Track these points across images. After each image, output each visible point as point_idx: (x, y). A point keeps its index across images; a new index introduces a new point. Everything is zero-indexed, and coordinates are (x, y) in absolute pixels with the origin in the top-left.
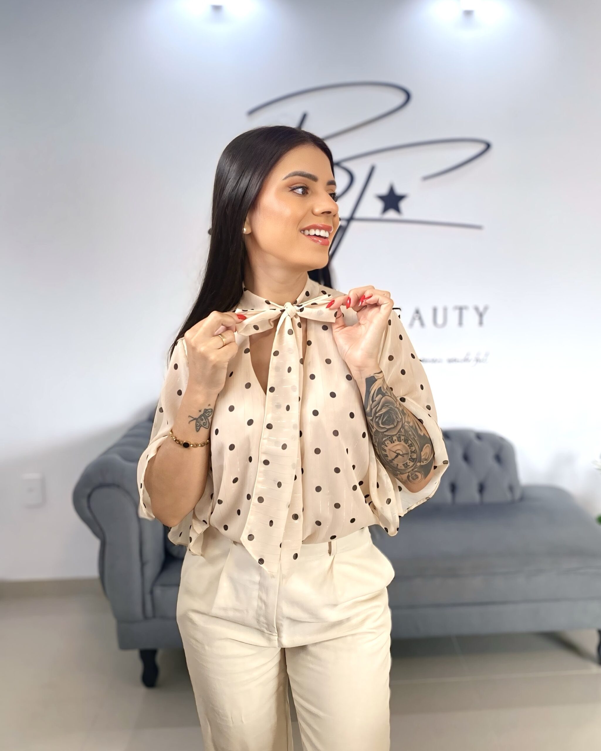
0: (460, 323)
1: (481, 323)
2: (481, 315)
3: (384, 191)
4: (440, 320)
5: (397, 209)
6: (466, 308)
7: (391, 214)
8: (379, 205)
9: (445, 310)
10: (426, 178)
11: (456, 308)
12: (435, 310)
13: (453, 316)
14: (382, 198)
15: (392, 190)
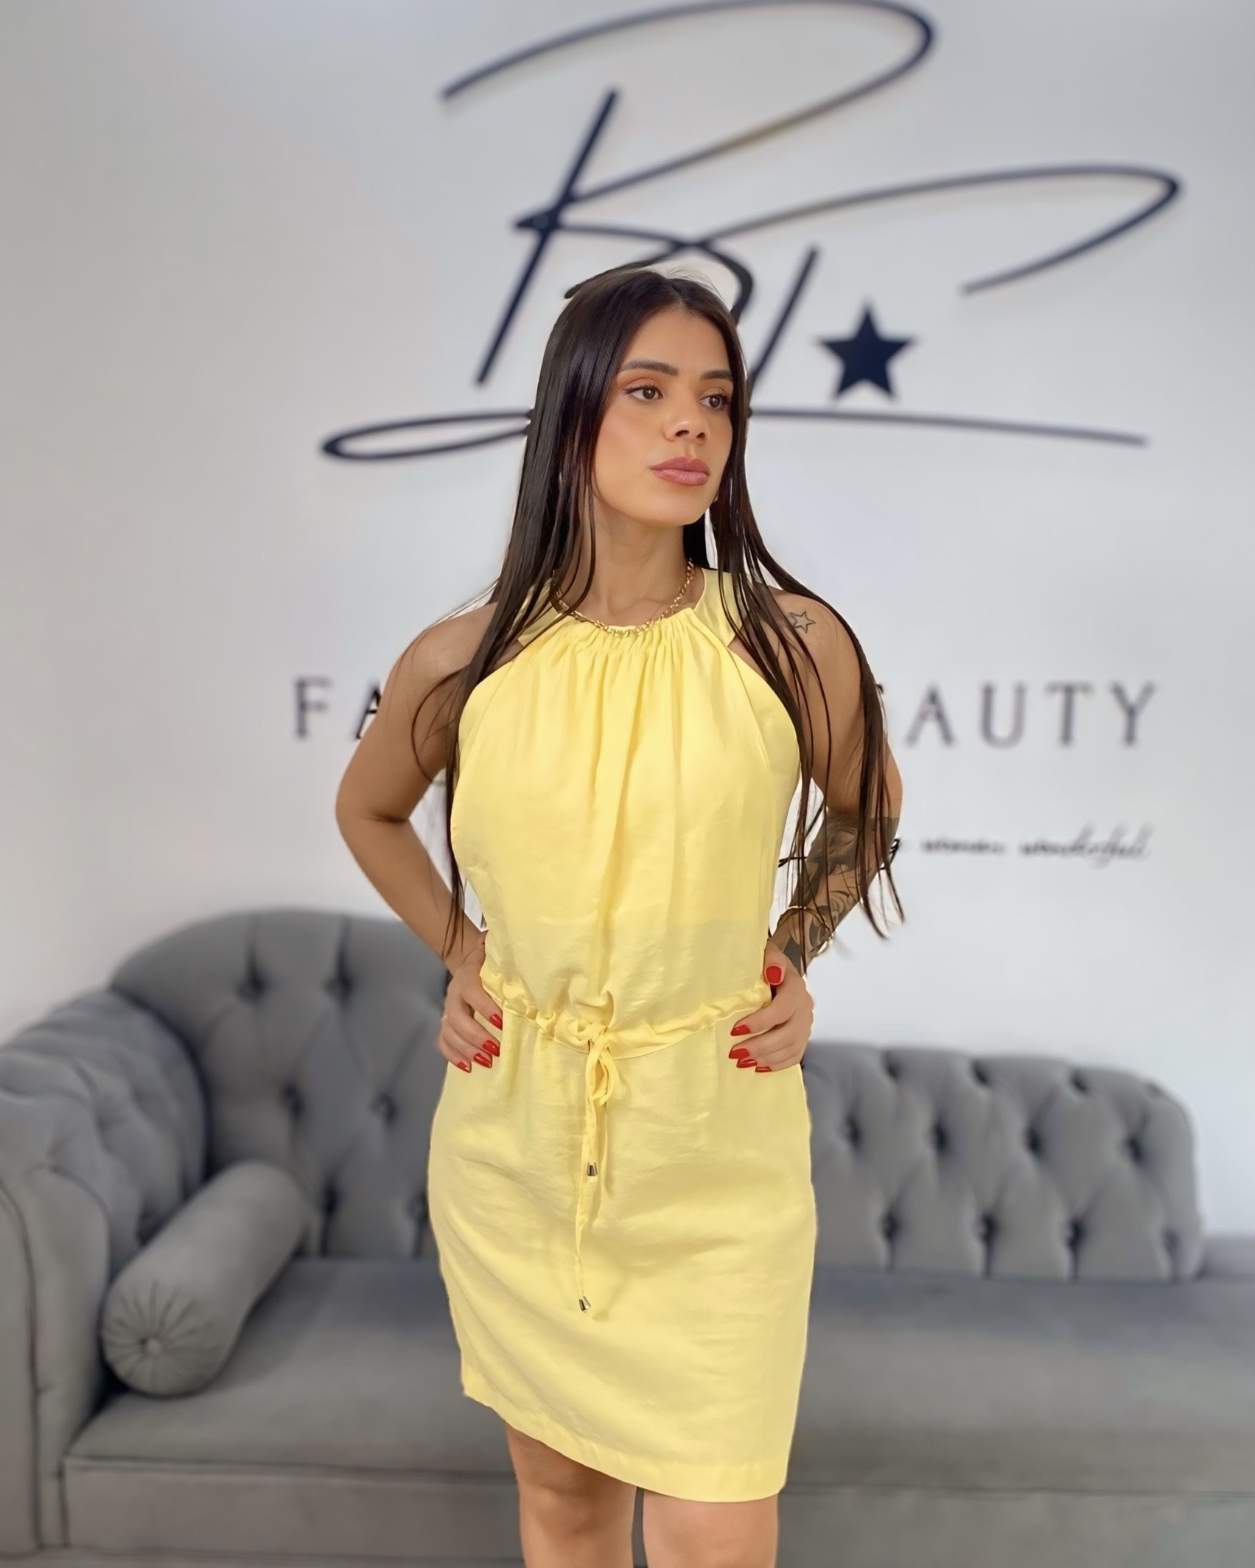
0: (1066, 736)
1: (1130, 737)
2: (1131, 713)
3: (845, 327)
4: (1002, 727)
5: (883, 383)
6: (1086, 688)
7: (864, 397)
8: (830, 369)
9: (1020, 692)
10: (975, 287)
11: (1052, 688)
12: (988, 693)
13: (1045, 712)
14: (836, 347)
15: (867, 324)
